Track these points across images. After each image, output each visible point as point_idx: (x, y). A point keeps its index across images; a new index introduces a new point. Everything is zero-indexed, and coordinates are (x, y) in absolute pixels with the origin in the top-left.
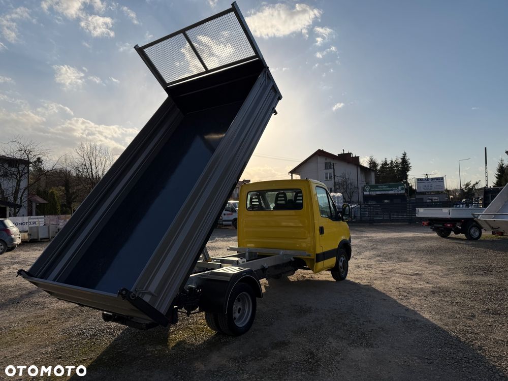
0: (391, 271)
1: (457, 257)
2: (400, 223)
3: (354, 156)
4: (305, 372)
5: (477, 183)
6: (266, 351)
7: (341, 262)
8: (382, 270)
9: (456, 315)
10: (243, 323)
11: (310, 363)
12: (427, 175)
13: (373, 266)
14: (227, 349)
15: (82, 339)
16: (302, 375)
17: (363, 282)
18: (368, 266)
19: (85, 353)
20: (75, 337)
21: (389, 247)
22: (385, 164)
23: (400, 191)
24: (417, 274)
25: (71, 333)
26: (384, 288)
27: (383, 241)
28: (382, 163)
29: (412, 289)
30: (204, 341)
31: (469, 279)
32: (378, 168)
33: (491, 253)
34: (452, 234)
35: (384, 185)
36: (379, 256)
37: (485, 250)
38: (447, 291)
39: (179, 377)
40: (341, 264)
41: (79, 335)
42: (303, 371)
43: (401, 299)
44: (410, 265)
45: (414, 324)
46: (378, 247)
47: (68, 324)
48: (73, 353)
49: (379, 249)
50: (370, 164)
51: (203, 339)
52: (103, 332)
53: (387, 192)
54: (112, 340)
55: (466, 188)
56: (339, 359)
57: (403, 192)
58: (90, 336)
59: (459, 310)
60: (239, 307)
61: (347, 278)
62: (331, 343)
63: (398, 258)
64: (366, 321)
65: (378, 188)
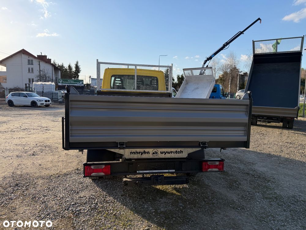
23: (81, 84)
35: (71, 80)
53: (73, 85)
65: (68, 82)
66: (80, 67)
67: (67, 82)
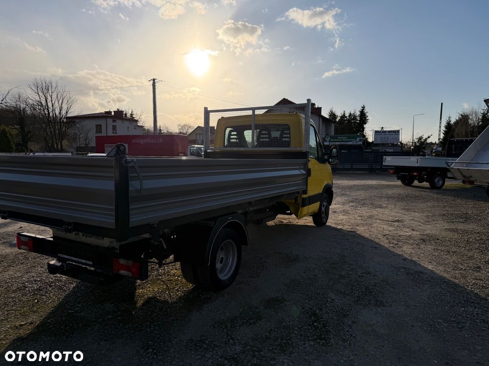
0: (371, 217)
1: (429, 204)
2: (362, 172)
3: (316, 107)
4: (313, 341)
5: (429, 137)
6: (258, 311)
7: (324, 207)
8: (360, 216)
9: (460, 265)
10: (226, 275)
11: (316, 328)
12: (382, 128)
13: (349, 212)
14: (210, 308)
15: (23, 295)
16: (311, 346)
17: (346, 228)
18: (345, 212)
19: (24, 315)
20: (14, 291)
21: (359, 194)
22: (343, 116)
23: (358, 142)
24: (398, 221)
25: (9, 286)
26: (370, 235)
27: (350, 188)
28: (341, 115)
29: (399, 236)
30: (180, 297)
31: (453, 226)
32: (338, 120)
33: (458, 201)
34: (416, 183)
35: (344, 136)
36: (352, 202)
37: (453, 198)
38: (438, 239)
39: (150, 350)
40: (323, 209)
41: (19, 289)
42: (311, 340)
43: (393, 247)
44: (386, 212)
45: (419, 276)
46: (347, 193)
47: (6, 275)
48: (7, 315)
49: (349, 195)
50: (330, 116)
51: (177, 295)
52: (50, 286)
53: (345, 143)
54: (62, 296)
55: (418, 141)
56: (350, 323)
57: (361, 143)
58: (34, 290)
59: (459, 260)
60: (221, 256)
61: (327, 224)
62: (333, 300)
63: (372, 204)
64: (365, 273)
65: (338, 139)
66: (367, 114)
67: (336, 140)
